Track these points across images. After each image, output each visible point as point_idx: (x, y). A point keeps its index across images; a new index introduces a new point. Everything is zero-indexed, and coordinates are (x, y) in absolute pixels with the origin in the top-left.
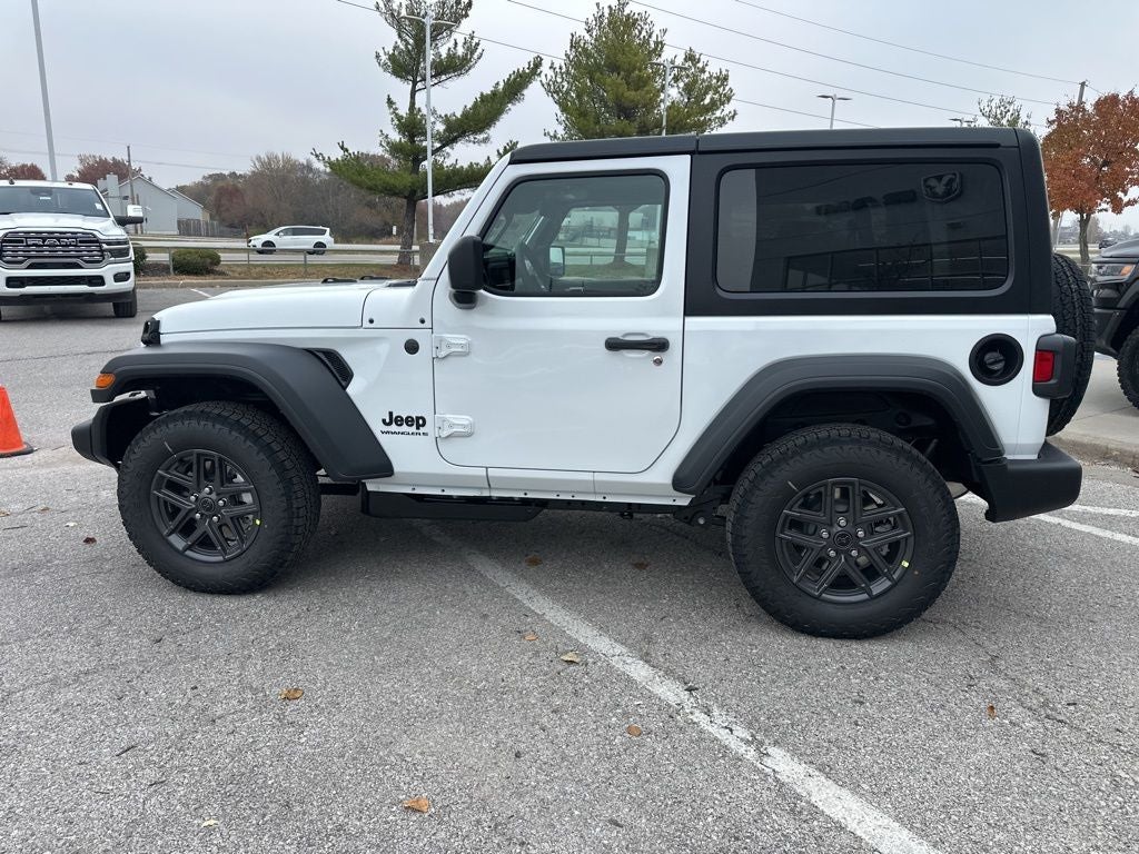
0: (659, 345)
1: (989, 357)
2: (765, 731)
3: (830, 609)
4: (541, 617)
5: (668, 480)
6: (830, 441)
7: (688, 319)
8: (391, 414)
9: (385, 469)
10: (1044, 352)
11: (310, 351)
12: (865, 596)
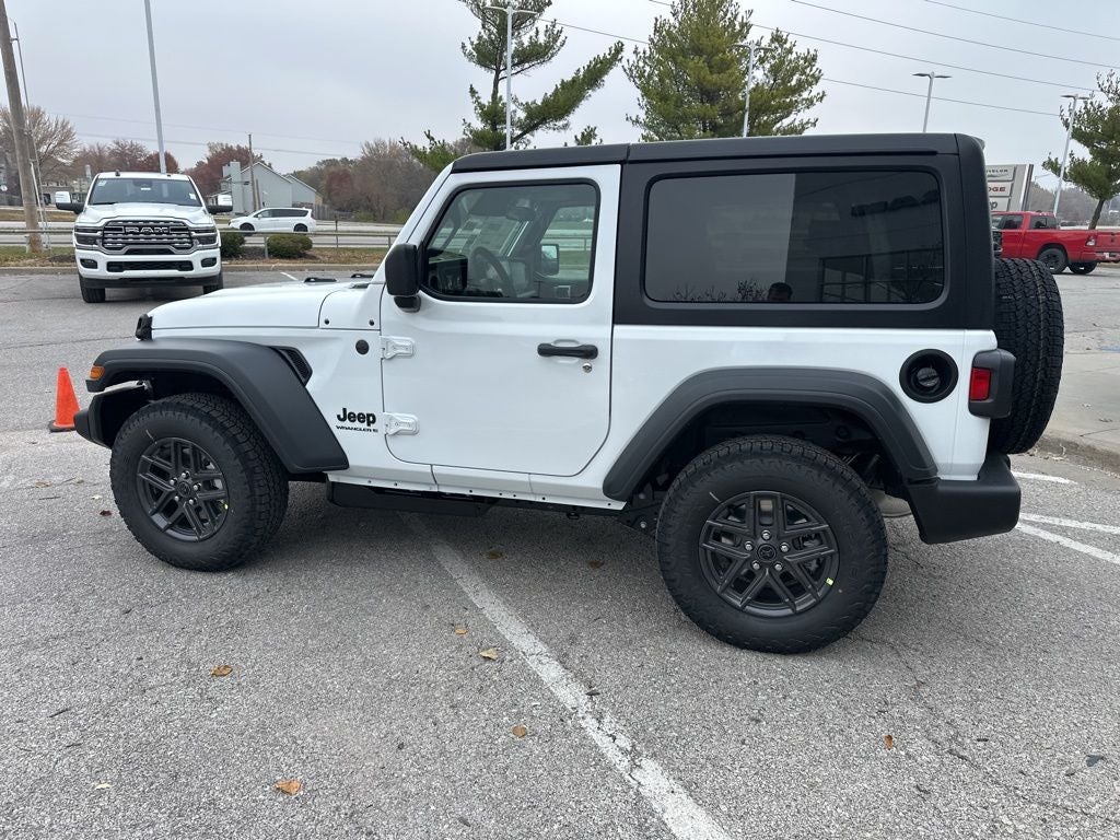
0: (589, 353)
1: (922, 373)
2: (646, 742)
3: (752, 622)
4: (479, 611)
5: (600, 485)
6: (752, 454)
7: (616, 327)
8: (345, 410)
9: (342, 462)
10: (981, 370)
11: (275, 349)
12: (789, 611)
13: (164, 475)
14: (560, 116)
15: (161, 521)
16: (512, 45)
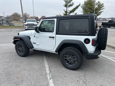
1: (86, 41)
3: (69, 66)
5: (55, 51)
6: (68, 49)
7: (56, 35)
8: (33, 42)
9: (33, 47)
11: (28, 36)
12: (72, 66)
13: (19, 48)
14: (73, 12)
15: (19, 52)
16: (68, 5)
